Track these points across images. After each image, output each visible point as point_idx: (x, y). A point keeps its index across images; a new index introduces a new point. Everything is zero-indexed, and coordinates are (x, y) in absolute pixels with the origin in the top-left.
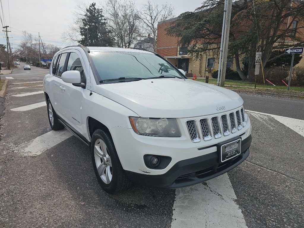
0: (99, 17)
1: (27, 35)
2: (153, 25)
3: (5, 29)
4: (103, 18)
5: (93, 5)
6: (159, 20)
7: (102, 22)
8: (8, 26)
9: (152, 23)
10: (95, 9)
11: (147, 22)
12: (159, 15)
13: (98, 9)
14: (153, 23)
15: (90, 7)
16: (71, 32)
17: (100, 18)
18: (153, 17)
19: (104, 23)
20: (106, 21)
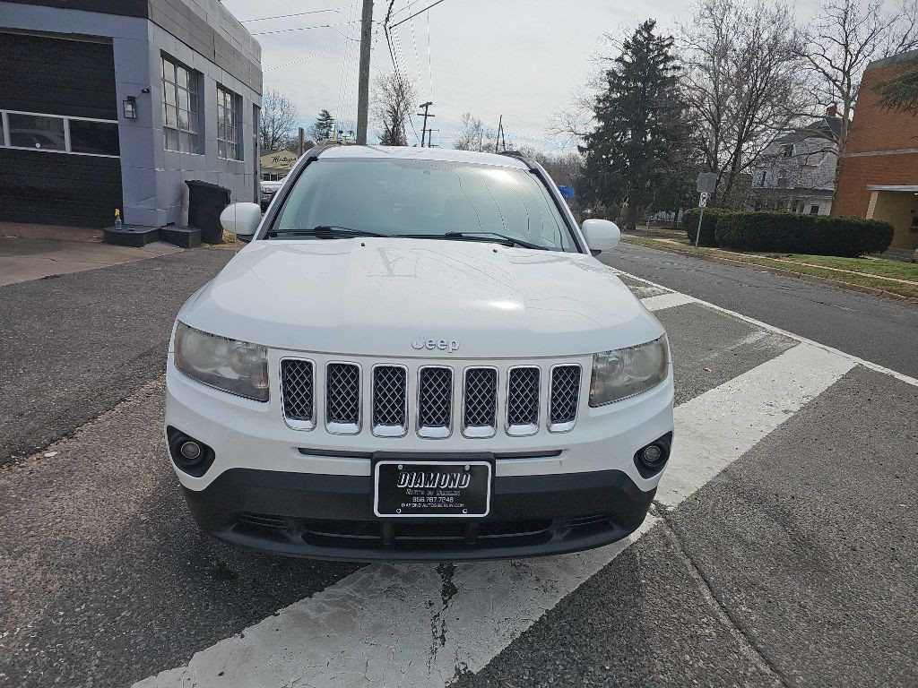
0: (658, 63)
1: (471, 123)
2: (846, 73)
3: (422, 111)
4: (670, 64)
5: (648, 27)
6: (878, 54)
7: (665, 77)
8: (431, 103)
9: (847, 68)
10: (651, 37)
11: (825, 65)
12: (879, 37)
13: (660, 38)
14: (851, 66)
15: (638, 32)
16: (574, 110)
17: (661, 67)
18: (854, 47)
19: (674, 79)
20: (678, 73)
